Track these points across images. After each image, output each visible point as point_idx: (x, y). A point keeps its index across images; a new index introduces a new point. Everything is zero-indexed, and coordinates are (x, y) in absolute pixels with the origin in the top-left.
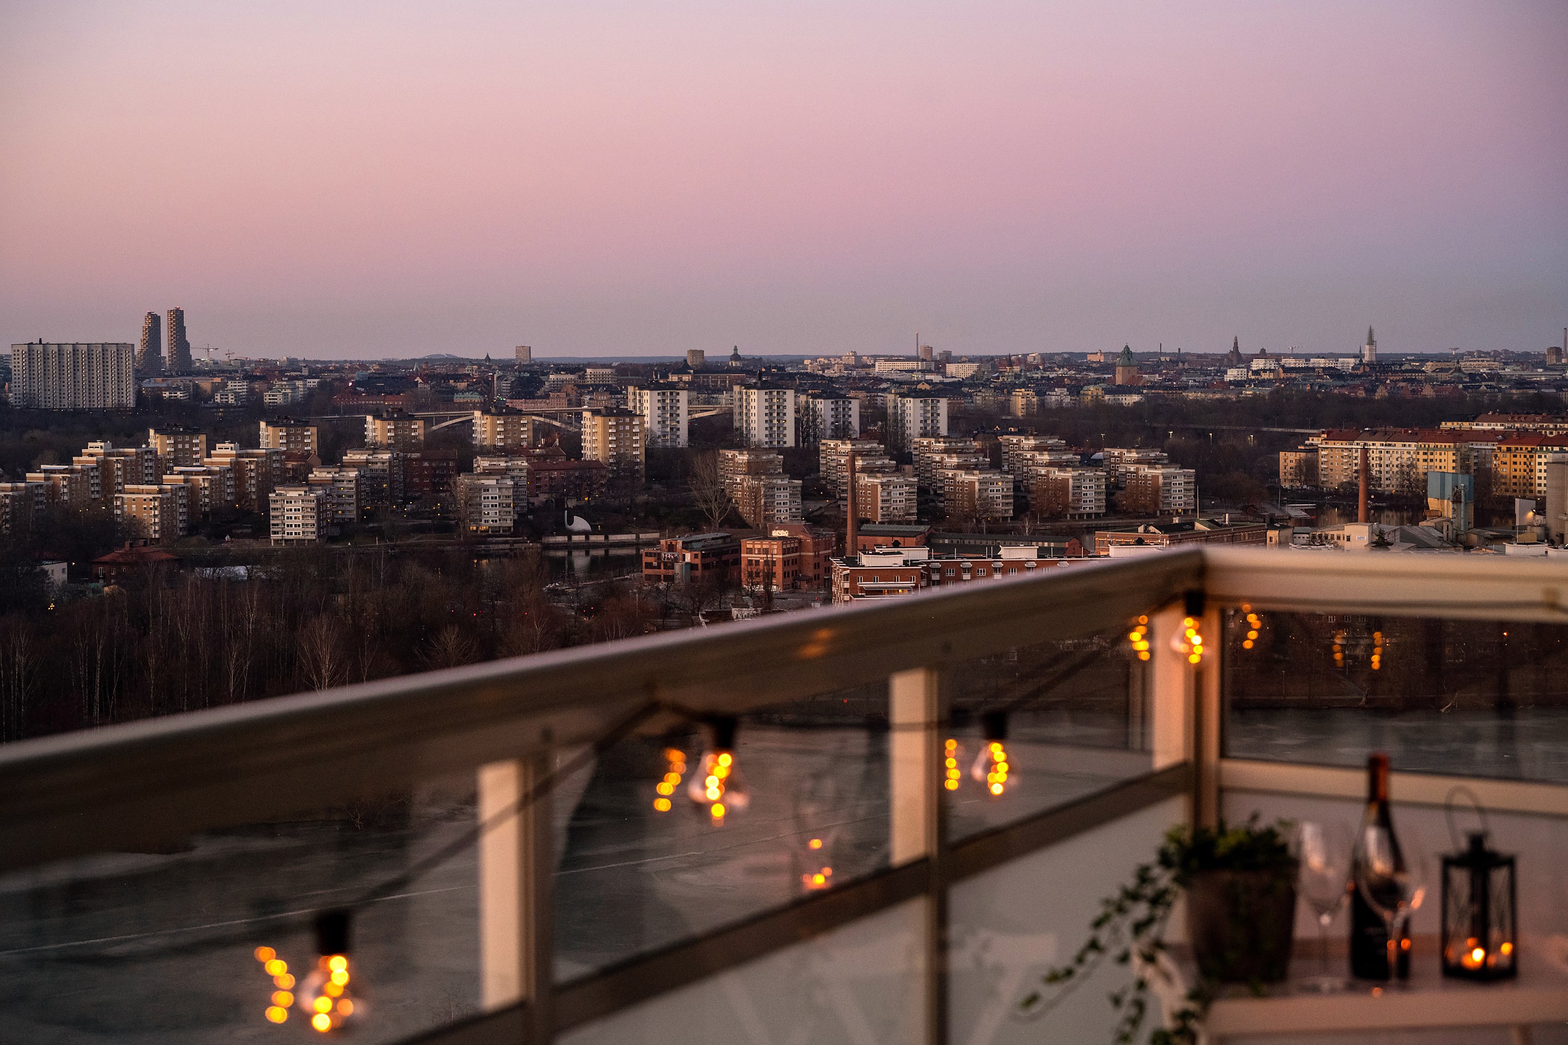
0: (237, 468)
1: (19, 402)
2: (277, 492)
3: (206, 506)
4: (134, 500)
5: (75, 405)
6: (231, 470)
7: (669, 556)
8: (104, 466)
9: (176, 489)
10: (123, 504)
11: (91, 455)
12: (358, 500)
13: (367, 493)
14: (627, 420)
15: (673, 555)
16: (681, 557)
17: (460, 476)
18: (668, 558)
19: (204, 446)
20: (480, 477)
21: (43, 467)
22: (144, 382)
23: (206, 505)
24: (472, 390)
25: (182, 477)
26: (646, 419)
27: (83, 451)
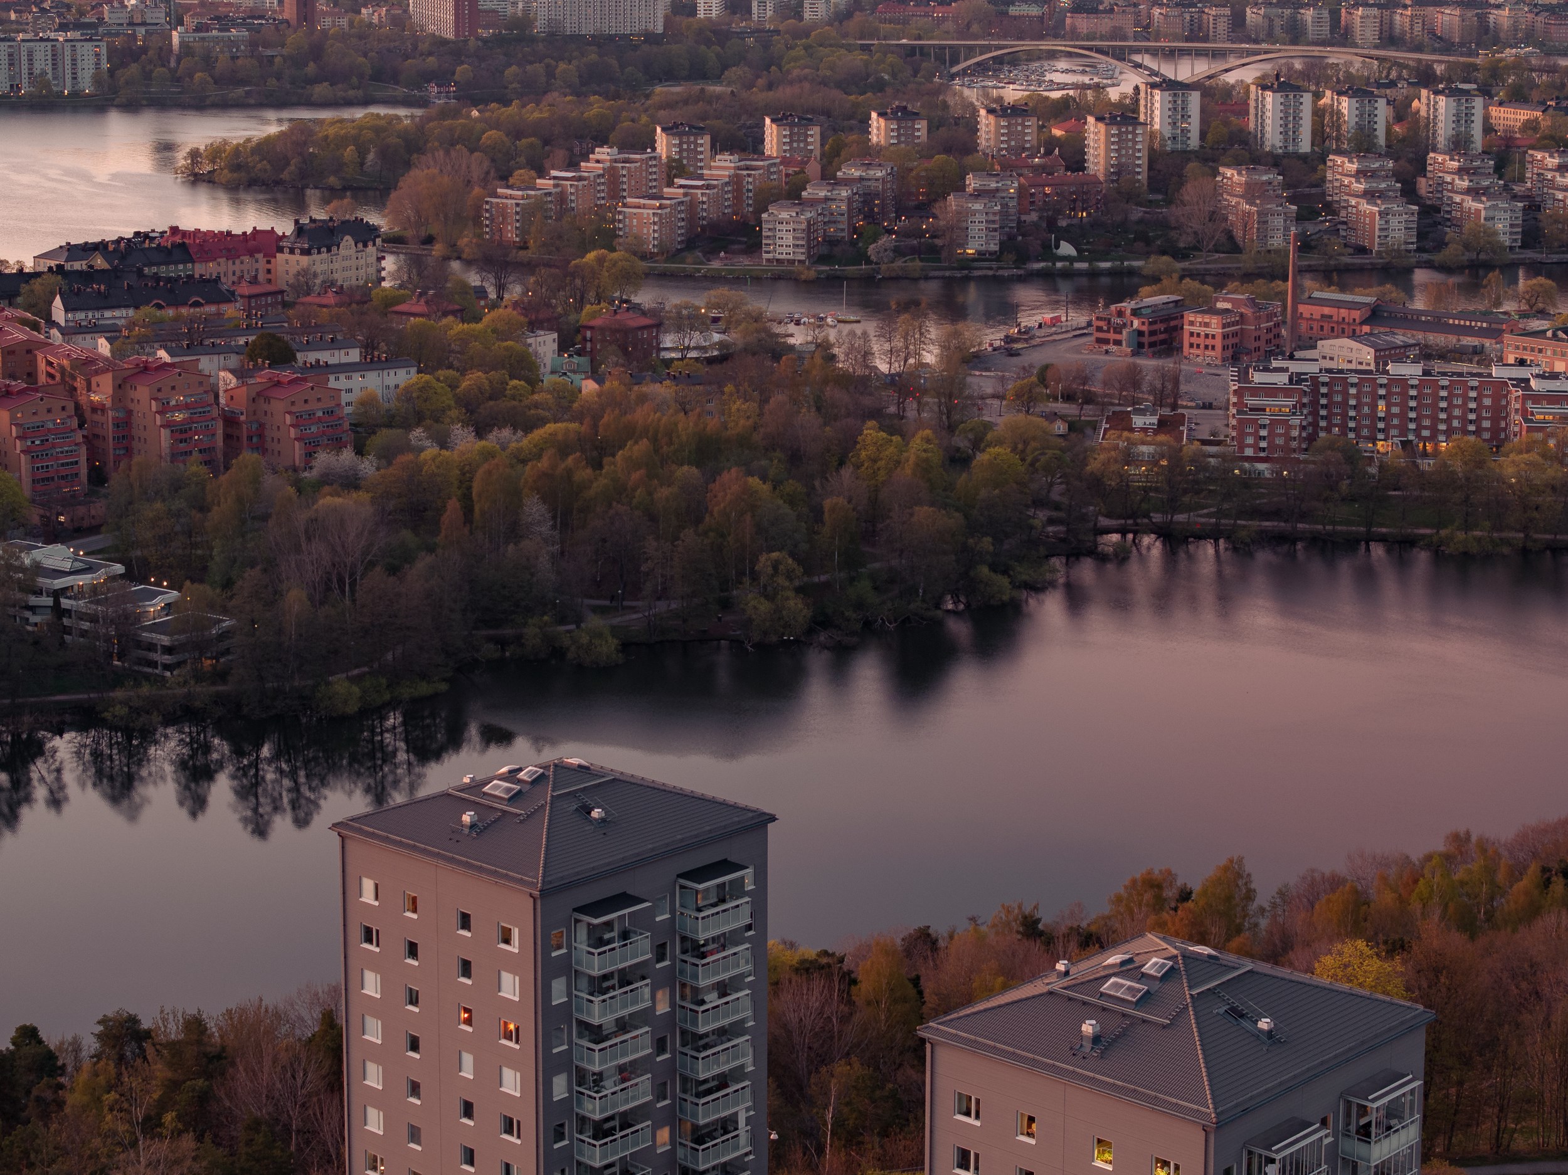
0: (736, 181)
2: (771, 211)
4: (635, 214)
6: (729, 183)
8: (612, 175)
9: (676, 203)
10: (625, 217)
11: (598, 161)
12: (850, 218)
13: (859, 211)
14: (1130, 129)
17: (949, 196)
19: (708, 147)
20: (969, 199)
21: (554, 173)
23: (704, 218)
25: (681, 191)
27: (591, 156)
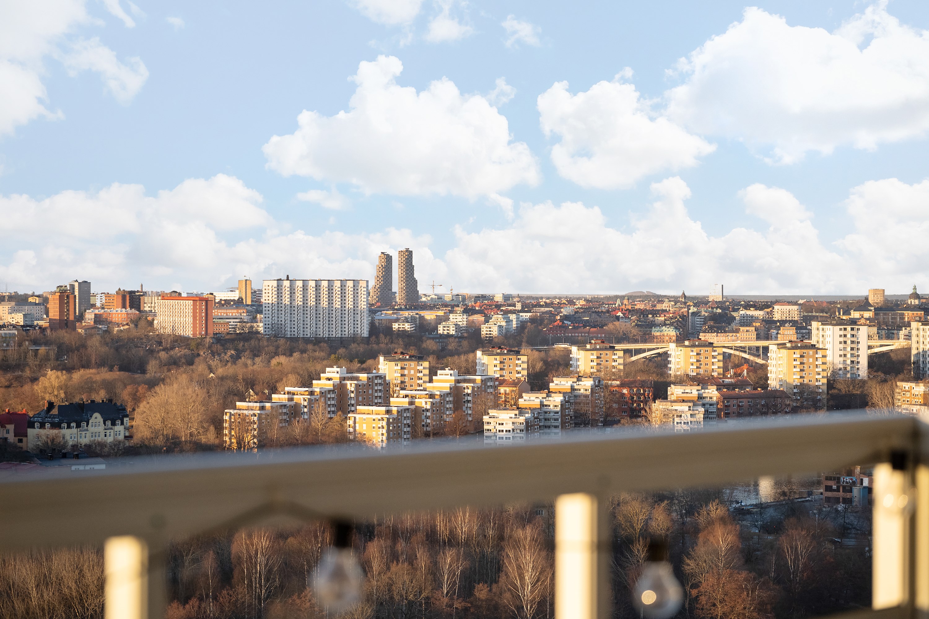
0: (455, 392)
1: (269, 331)
2: (490, 414)
3: (427, 426)
4: (365, 420)
5: (316, 335)
6: (450, 394)
7: (848, 480)
8: (340, 389)
9: (402, 410)
10: (355, 423)
11: (329, 379)
12: (563, 423)
13: (571, 417)
14: (811, 353)
15: (851, 479)
16: (859, 481)
17: (655, 403)
18: (847, 482)
19: (427, 372)
20: (673, 404)
21: (287, 389)
22: (377, 314)
23: (428, 424)
24: (668, 325)
25: (407, 400)
26: (829, 353)
27: (322, 375)
